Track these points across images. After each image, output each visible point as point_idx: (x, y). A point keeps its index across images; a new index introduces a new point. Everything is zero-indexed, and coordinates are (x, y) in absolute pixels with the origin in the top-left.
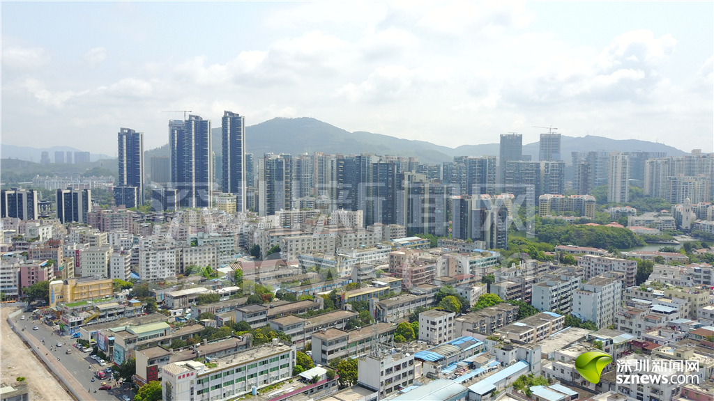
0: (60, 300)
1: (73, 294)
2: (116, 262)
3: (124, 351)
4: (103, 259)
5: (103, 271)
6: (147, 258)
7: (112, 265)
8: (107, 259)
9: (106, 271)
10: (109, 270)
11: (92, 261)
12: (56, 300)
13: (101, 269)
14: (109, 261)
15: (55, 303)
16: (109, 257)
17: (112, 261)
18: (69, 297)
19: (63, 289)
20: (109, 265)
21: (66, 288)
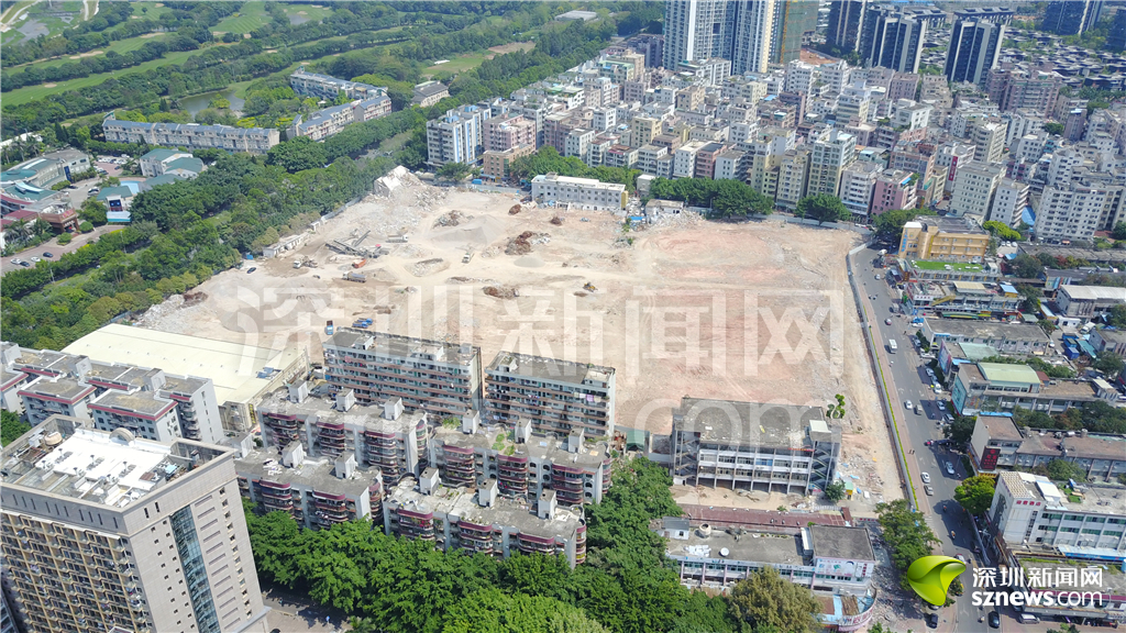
0: (913, 249)
1: (930, 245)
2: (1005, 194)
3: (966, 396)
4: (987, 186)
5: (982, 204)
6: (1054, 201)
7: (997, 197)
8: (992, 187)
9: (987, 205)
10: (991, 202)
11: (971, 185)
12: (907, 249)
13: (981, 200)
14: (995, 191)
15: (905, 253)
16: (997, 184)
17: (999, 191)
18: (924, 249)
19: (919, 236)
20: (993, 196)
21: (924, 237)
